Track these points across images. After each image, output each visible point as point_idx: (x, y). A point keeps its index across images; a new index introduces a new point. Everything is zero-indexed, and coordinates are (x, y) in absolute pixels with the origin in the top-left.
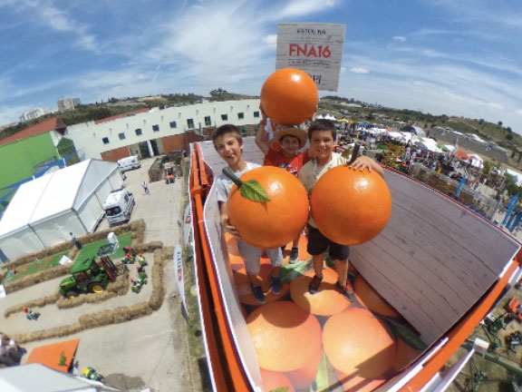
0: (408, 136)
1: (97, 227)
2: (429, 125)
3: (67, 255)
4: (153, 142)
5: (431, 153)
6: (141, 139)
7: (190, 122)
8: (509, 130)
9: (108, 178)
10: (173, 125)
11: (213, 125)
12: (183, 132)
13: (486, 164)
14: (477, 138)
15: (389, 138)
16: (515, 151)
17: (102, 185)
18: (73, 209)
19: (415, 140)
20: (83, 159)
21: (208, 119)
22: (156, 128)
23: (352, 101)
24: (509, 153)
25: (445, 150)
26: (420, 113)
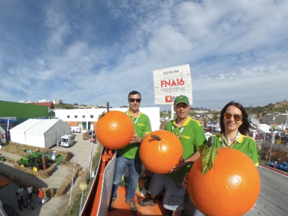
1: (51, 148)
3: (32, 151)
4: (89, 123)
6: (84, 120)
18: (44, 134)
20: (57, 118)
22: (92, 116)
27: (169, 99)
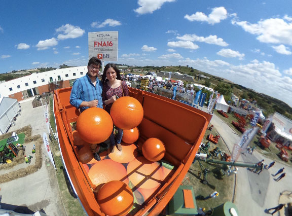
0: (149, 76)
1: (7, 131)
2: (158, 71)
4: (34, 89)
5: (160, 82)
6: (28, 88)
7: (51, 78)
8: (191, 68)
9: (12, 106)
10: (43, 81)
11: (62, 79)
12: (48, 84)
13: (184, 83)
14: (179, 74)
15: (142, 77)
16: (195, 76)
17: (9, 110)
19: (152, 78)
21: (59, 77)
22: (35, 82)
23: (123, 65)
24: (193, 77)
25: (166, 80)
26: (153, 67)
27: (100, 56)
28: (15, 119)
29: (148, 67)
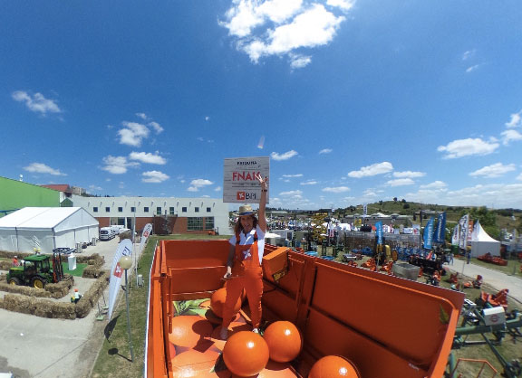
2: (342, 216)
4: (129, 220)
6: (121, 215)
7: (159, 209)
8: (404, 201)
9: (88, 227)
10: (146, 210)
11: (175, 214)
12: (152, 216)
14: (382, 215)
17: (81, 228)
18: (53, 229)
21: (172, 209)
22: (133, 209)
23: (279, 209)
24: (410, 217)
27: (241, 196)
28: (84, 247)
29: (322, 211)
